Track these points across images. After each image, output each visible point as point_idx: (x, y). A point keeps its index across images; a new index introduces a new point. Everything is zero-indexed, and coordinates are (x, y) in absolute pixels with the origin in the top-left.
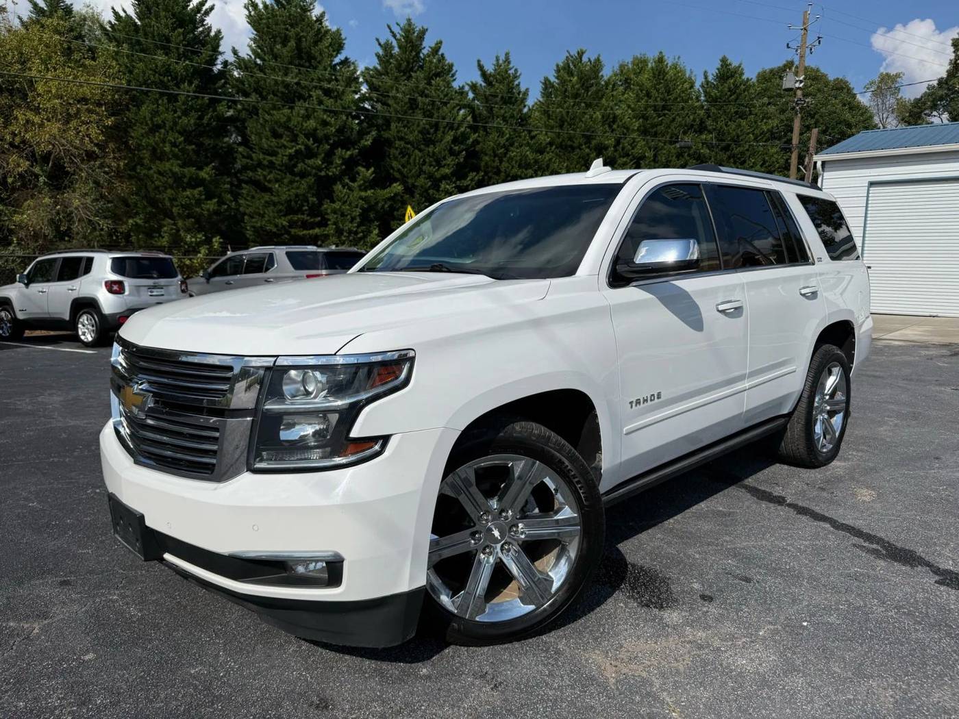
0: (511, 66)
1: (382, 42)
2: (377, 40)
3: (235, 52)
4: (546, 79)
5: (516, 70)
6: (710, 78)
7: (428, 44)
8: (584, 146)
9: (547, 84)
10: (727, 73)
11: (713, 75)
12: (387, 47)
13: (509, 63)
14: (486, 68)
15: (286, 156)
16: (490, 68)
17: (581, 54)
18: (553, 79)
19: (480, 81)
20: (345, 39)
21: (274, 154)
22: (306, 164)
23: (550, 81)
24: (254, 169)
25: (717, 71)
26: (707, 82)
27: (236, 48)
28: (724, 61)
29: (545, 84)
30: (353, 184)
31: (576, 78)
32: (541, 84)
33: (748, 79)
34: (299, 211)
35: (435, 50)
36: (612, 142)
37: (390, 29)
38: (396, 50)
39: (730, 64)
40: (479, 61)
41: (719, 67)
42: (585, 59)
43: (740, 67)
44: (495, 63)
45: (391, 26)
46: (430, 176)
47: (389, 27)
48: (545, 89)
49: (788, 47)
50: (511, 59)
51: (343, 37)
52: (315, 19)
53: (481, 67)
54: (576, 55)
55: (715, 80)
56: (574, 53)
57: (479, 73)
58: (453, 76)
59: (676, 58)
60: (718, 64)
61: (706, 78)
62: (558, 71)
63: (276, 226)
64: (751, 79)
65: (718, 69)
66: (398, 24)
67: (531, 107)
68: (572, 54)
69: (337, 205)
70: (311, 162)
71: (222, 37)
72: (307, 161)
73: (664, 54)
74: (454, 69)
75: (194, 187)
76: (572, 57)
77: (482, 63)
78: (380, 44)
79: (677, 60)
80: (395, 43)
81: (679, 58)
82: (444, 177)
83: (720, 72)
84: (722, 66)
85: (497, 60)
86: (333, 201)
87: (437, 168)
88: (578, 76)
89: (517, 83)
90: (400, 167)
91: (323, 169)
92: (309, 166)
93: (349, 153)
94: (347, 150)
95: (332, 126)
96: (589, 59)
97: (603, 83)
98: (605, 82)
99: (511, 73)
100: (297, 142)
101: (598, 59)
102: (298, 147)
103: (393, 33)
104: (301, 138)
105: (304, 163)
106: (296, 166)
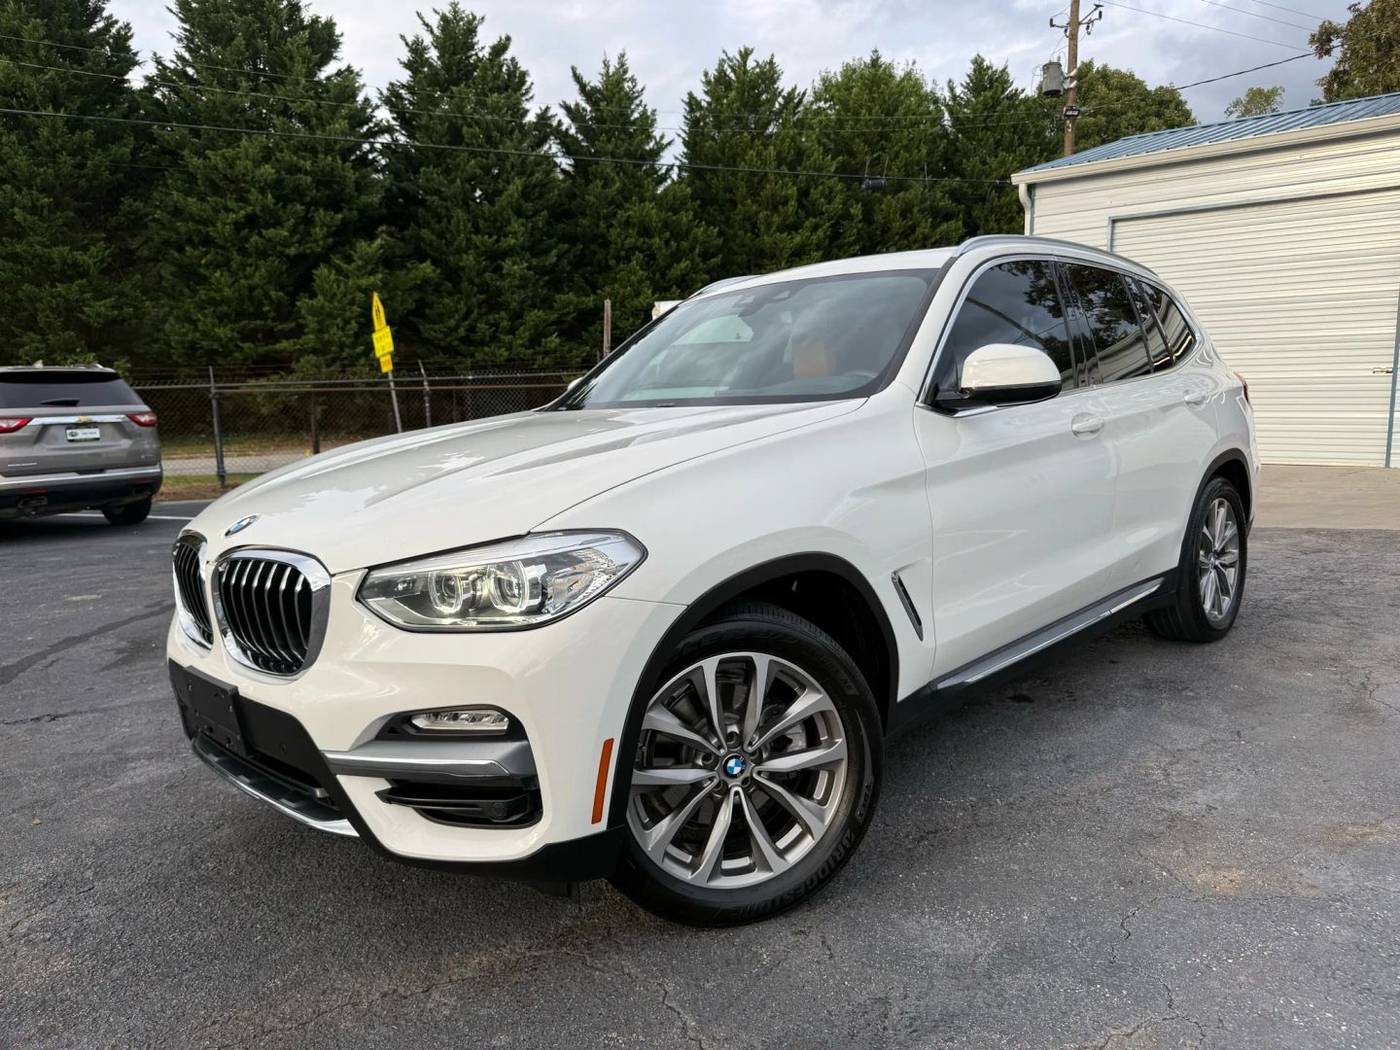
0: (628, 75)
1: (410, 40)
2: (403, 37)
3: (158, 61)
4: (691, 97)
5: (634, 82)
6: (959, 91)
7: (484, 41)
9: (693, 103)
10: (987, 82)
11: (962, 85)
12: (417, 49)
13: (625, 72)
14: (586, 80)
15: (229, 224)
17: (745, 55)
18: (704, 99)
19: (575, 98)
20: (342, 35)
21: (212, 223)
22: (263, 237)
23: (696, 99)
24: (179, 247)
25: (968, 79)
26: (954, 97)
27: (158, 54)
28: (978, 63)
29: (689, 104)
30: (349, 267)
31: (733, 92)
32: (685, 106)
33: (1016, 90)
34: (259, 315)
35: (500, 48)
36: (793, 191)
37: (422, 18)
38: (433, 54)
39: (988, 68)
40: (573, 69)
41: (971, 71)
42: (751, 64)
43: (1004, 71)
44: (603, 71)
45: (423, 15)
47: (419, 15)
48: (692, 111)
49: (1052, 25)
50: (629, 64)
51: (338, 31)
53: (578, 78)
54: (738, 57)
55: (964, 93)
56: (734, 53)
57: (577, 87)
58: (527, 92)
59: (911, 62)
60: (970, 68)
61: (952, 91)
62: (708, 82)
63: (218, 340)
64: (1023, 90)
65: (969, 76)
66: (435, 11)
67: (658, 139)
68: (731, 55)
69: (317, 303)
70: (270, 233)
71: (132, 36)
72: (264, 232)
73: (880, 53)
74: (529, 80)
75: (71, 279)
76: (731, 61)
77: (578, 72)
78: (407, 44)
79: (910, 66)
80: (428, 39)
81: (914, 63)
82: (508, 253)
83: (971, 81)
84: (975, 71)
86: (313, 295)
87: (495, 237)
88: (739, 89)
89: (637, 102)
90: (434, 238)
91: (293, 244)
92: (269, 240)
93: (340, 216)
94: (336, 212)
95: (306, 173)
96: (758, 63)
97: (780, 100)
98: (784, 97)
99: (627, 85)
100: (246, 201)
101: (771, 63)
102: (249, 209)
103: (427, 25)
104: (254, 195)
105: (260, 235)
106: (246, 239)
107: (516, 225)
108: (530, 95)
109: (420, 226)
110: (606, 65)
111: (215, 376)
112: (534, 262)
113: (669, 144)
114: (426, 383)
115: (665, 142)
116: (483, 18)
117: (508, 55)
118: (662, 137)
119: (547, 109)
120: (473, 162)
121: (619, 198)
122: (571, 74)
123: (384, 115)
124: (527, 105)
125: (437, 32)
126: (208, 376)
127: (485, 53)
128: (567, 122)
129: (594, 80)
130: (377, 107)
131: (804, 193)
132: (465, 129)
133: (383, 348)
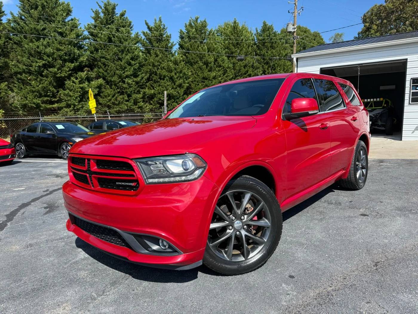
0: (162, 24)
1: (94, 10)
2: (92, 9)
3: (12, 14)
4: (181, 31)
5: (164, 25)
6: (259, 31)
7: (118, 12)
8: (199, 62)
10: (266, 29)
11: (260, 29)
12: (97, 13)
13: (161, 22)
14: (149, 24)
15: (37, 66)
16: (152, 25)
17: (197, 19)
18: (184, 30)
19: (146, 30)
20: (72, 8)
21: (31, 66)
22: (49, 71)
23: (182, 31)
24: (21, 73)
25: (262, 28)
26: (257, 33)
27: (12, 12)
28: (265, 24)
30: (76, 81)
31: (194, 29)
32: (179, 33)
33: (275, 31)
35: (122, 15)
36: (212, 59)
37: (98, 4)
38: (102, 15)
39: (267, 25)
40: (146, 21)
41: (263, 26)
42: (199, 21)
43: (272, 26)
44: (154, 22)
45: (99, 3)
46: (120, 77)
48: (181, 35)
49: (289, 12)
50: (162, 20)
53: (147, 24)
54: (195, 19)
55: (261, 32)
57: (147, 26)
58: (131, 28)
61: (257, 31)
62: (186, 26)
63: (34, 103)
64: (277, 31)
66: (102, 2)
69: (66, 92)
70: (51, 69)
71: (3, 5)
72: (49, 69)
73: (236, 19)
74: (132, 24)
76: (193, 20)
77: (147, 22)
78: (93, 12)
80: (100, 11)
81: (245, 23)
82: (127, 77)
85: (155, 21)
86: (65, 89)
88: (195, 29)
89: (165, 31)
90: (104, 72)
91: (58, 73)
92: (51, 72)
93: (73, 64)
94: (72, 63)
96: (201, 21)
97: (208, 32)
98: (209, 32)
99: (162, 27)
100: (43, 60)
101: (205, 21)
102: (44, 62)
103: (100, 6)
104: (45, 57)
105: (47, 70)
106: (43, 72)
108: (133, 28)
109: (99, 68)
111: (41, 115)
112: (135, 79)
113: (175, 45)
114: (109, 117)
115: (174, 44)
116: (117, 4)
117: (125, 16)
118: (173, 42)
119: (138, 33)
120: (116, 48)
121: (160, 60)
123: (86, 33)
124: (132, 32)
125: (103, 8)
126: (39, 115)
127: (118, 15)
128: (143, 37)
130: (84, 31)
131: (216, 60)
132: (113, 38)
133: (93, 106)
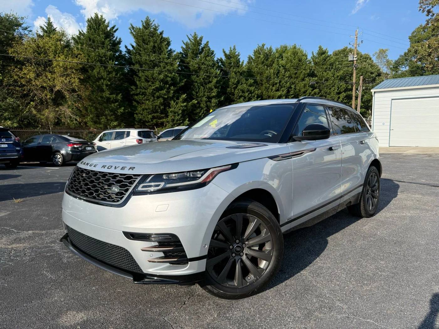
0: (236, 51)
2: (183, 41)
3: (126, 47)
5: (238, 53)
6: (315, 54)
7: (204, 42)
9: (250, 58)
10: (322, 53)
12: (187, 44)
14: (226, 52)
15: (151, 90)
16: (228, 53)
17: (263, 45)
18: (253, 56)
19: (224, 58)
20: (171, 41)
21: (146, 89)
22: (159, 93)
24: (137, 95)
25: (318, 52)
26: (314, 56)
28: (320, 47)
29: (249, 58)
30: (178, 101)
31: (262, 56)
34: (157, 112)
35: (206, 45)
38: (191, 46)
39: (323, 49)
40: (223, 49)
42: (265, 47)
43: (326, 50)
45: (188, 35)
46: (207, 97)
47: (187, 36)
48: (249, 60)
49: (350, 44)
50: (236, 48)
52: (159, 33)
53: (224, 52)
55: (317, 55)
56: (261, 45)
57: (224, 54)
58: (214, 55)
60: (318, 49)
61: (313, 54)
62: (255, 53)
66: (191, 35)
68: (260, 45)
69: (172, 109)
70: (161, 92)
71: (122, 41)
73: (296, 45)
74: (215, 53)
76: (260, 47)
78: (184, 43)
80: (190, 43)
81: (300, 46)
84: (319, 49)
85: (231, 49)
86: (170, 108)
87: (210, 93)
91: (166, 95)
92: (161, 94)
94: (175, 87)
95: (169, 77)
96: (267, 48)
101: (271, 48)
102: (156, 86)
103: (189, 39)
106: (155, 94)
107: (215, 90)
110: (231, 48)
116: (204, 37)
117: (208, 46)
122: (222, 51)
125: (192, 40)
127: (203, 46)
129: (228, 52)
